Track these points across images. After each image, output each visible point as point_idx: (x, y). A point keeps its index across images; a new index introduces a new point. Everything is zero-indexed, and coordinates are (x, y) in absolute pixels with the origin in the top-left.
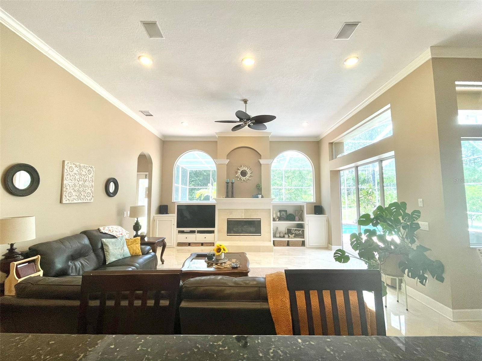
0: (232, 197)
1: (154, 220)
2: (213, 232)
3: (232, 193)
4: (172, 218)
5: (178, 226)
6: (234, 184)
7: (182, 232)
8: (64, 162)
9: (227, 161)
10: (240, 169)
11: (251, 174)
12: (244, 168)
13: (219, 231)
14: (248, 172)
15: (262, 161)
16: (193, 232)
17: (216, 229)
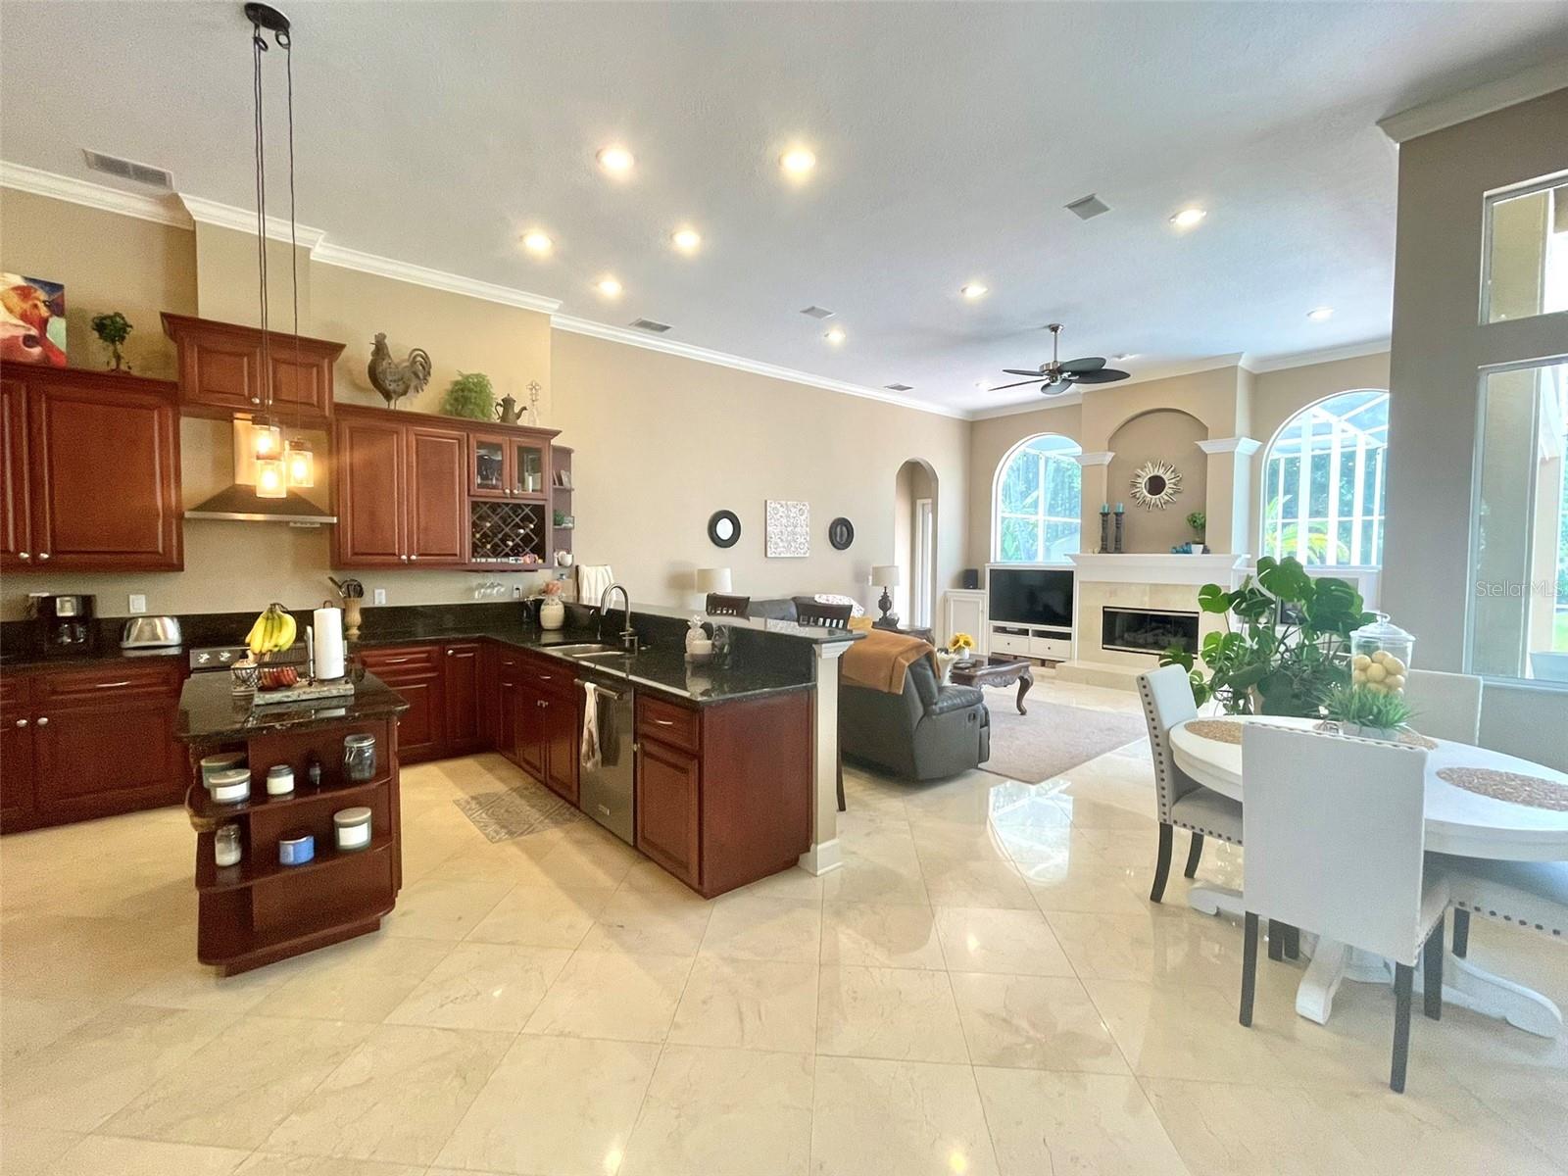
0: (1118, 550)
1: (945, 600)
2: (1067, 637)
3: (1118, 540)
4: (982, 598)
5: (991, 618)
6: (1123, 516)
7: (1004, 630)
8: (766, 501)
9: (1110, 456)
10: (1144, 474)
11: (1175, 485)
12: (1156, 470)
13: (1081, 637)
14: (1167, 482)
15: (1205, 446)
16: (1025, 632)
17: (1074, 630)
